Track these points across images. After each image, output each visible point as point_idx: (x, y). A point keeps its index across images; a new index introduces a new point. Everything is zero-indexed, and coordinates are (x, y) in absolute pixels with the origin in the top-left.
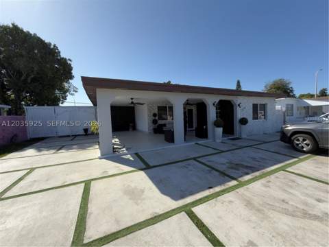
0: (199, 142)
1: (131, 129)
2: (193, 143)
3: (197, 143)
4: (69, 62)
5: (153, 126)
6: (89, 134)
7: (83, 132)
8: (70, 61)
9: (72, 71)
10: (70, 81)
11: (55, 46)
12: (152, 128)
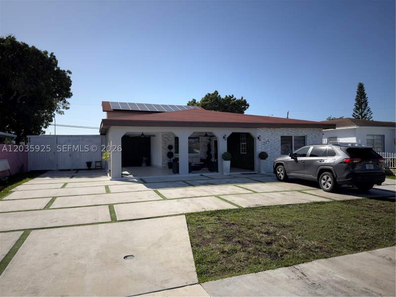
0: (204, 174)
1: (144, 164)
2: (199, 174)
3: (202, 175)
4: (68, 75)
5: (167, 160)
6: (92, 169)
7: (85, 166)
8: (70, 73)
9: (71, 88)
10: (67, 100)
11: (52, 54)
12: (166, 162)
